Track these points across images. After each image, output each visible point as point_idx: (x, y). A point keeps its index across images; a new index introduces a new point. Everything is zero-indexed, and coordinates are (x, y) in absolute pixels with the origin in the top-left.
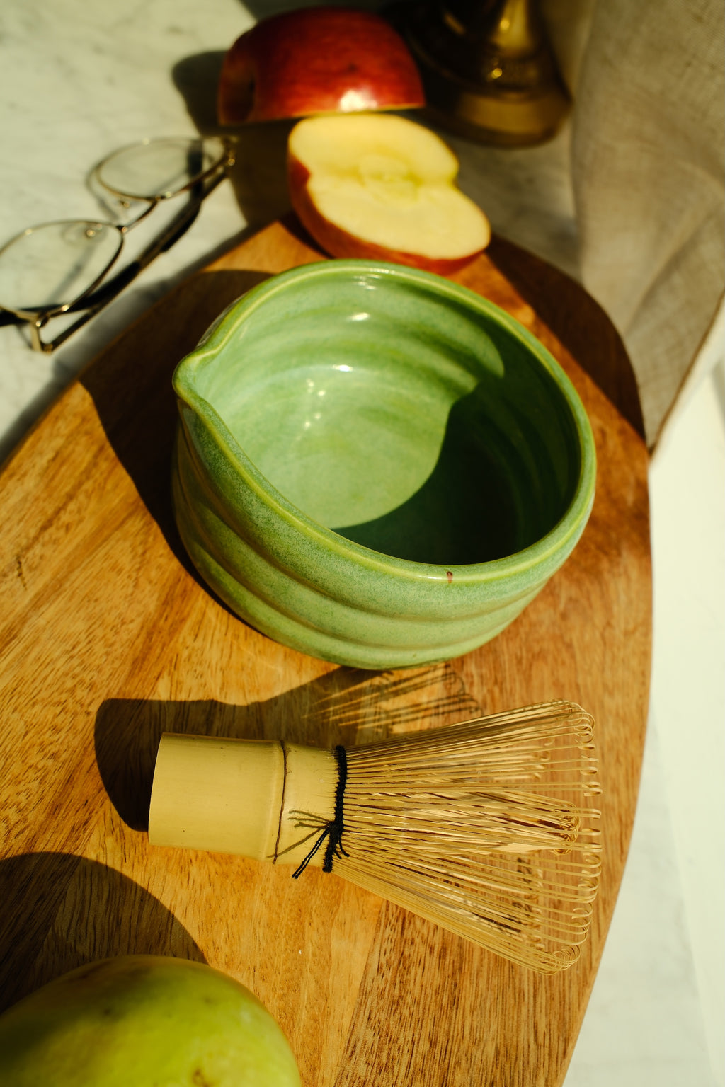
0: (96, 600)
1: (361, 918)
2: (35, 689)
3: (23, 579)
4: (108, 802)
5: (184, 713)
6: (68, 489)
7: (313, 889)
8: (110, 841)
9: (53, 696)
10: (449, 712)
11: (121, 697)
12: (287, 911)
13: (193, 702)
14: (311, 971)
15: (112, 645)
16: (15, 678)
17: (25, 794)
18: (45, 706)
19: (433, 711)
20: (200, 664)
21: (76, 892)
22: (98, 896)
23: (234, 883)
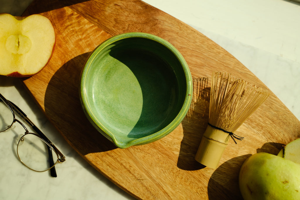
0: (152, 164)
2: (172, 181)
3: (144, 179)
5: (183, 150)
6: (119, 165)
9: (174, 177)
11: (177, 163)
13: (181, 147)
15: (164, 162)
16: (169, 185)
17: (195, 187)
18: (176, 179)
20: (172, 143)
21: (217, 180)
22: (219, 176)
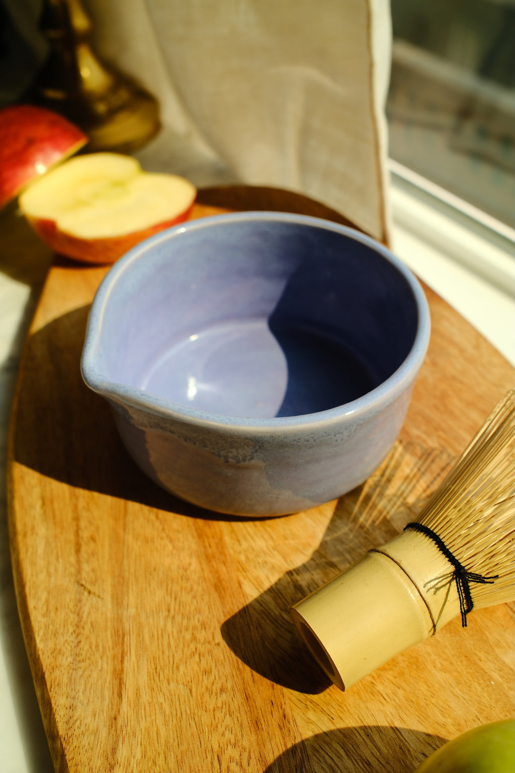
0: (155, 569)
1: (505, 630)
2: (169, 657)
3: (94, 594)
4: (286, 691)
5: (277, 594)
6: (70, 515)
7: (460, 636)
8: (311, 715)
9: (185, 653)
10: (429, 467)
11: (228, 617)
12: (459, 663)
13: (276, 583)
14: (510, 689)
15: (192, 589)
16: (149, 661)
17: (227, 732)
18: (186, 663)
19: (419, 474)
20: (257, 556)
21: (322, 768)
22: (338, 757)
23: (412, 674)
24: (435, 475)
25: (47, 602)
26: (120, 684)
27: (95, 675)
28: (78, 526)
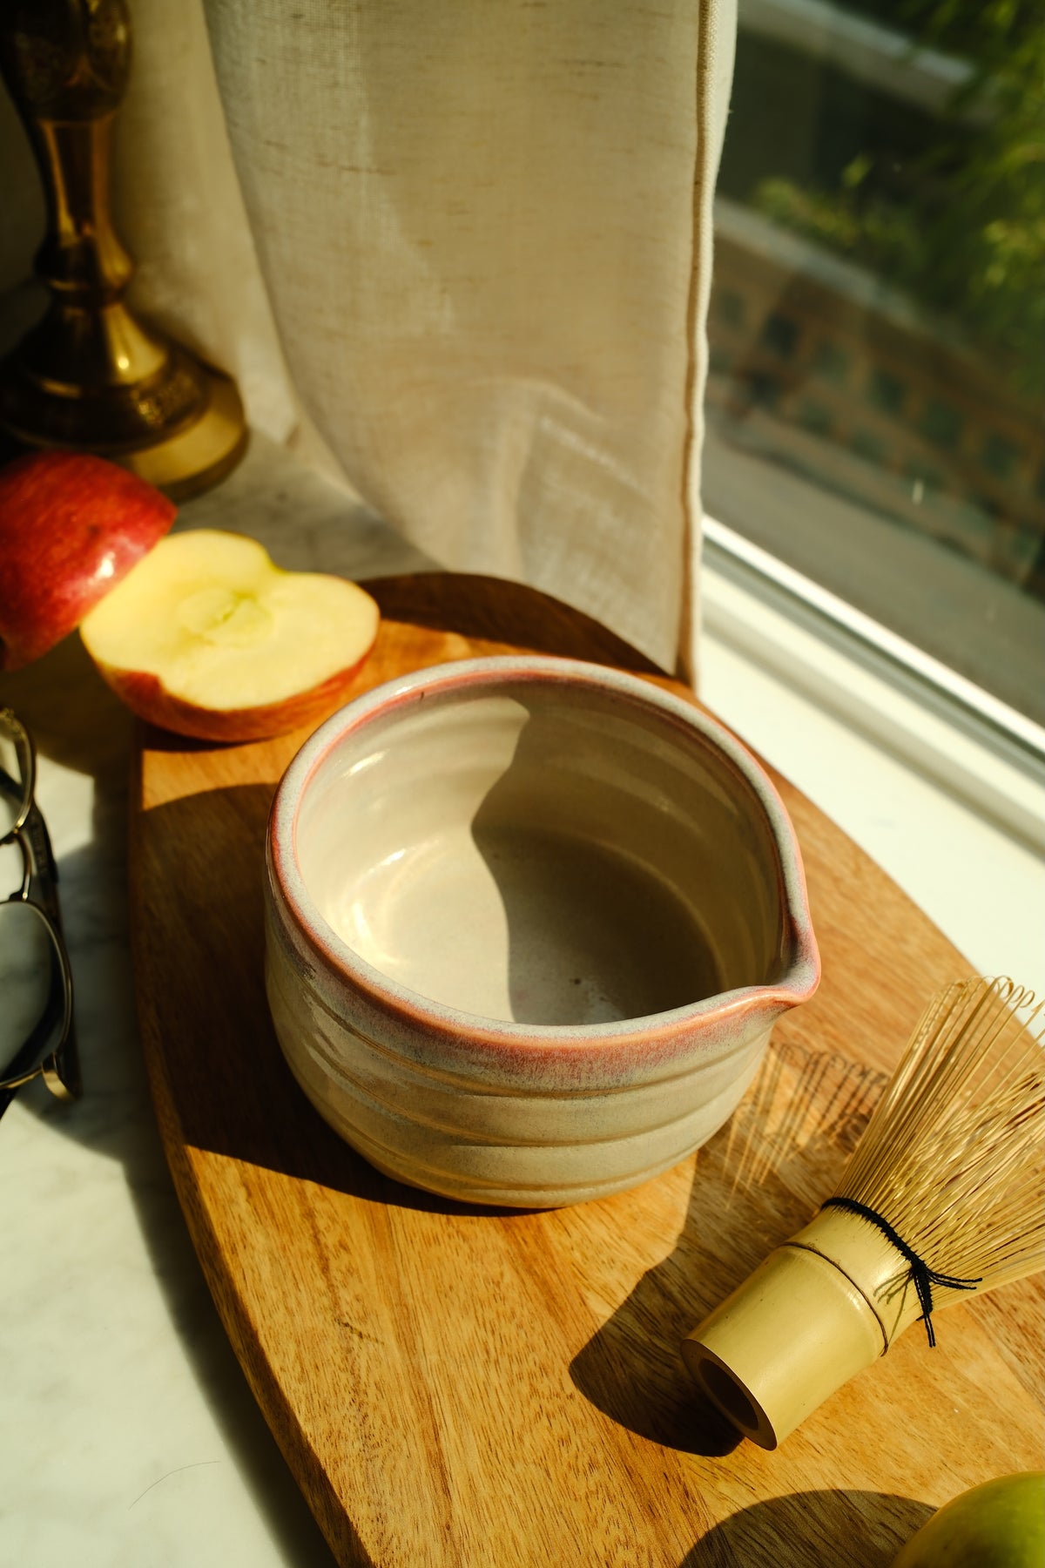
0: (451, 1288)
1: (961, 1332)
2: (504, 1425)
3: (369, 1337)
4: (682, 1455)
5: (640, 1310)
6: (297, 1211)
7: (904, 1348)
8: (723, 1487)
9: (526, 1415)
10: (819, 1083)
11: (576, 1352)
12: (908, 1387)
13: (634, 1292)
14: (981, 1417)
15: (513, 1313)
16: (477, 1435)
17: (612, 1526)
18: (531, 1431)
19: (807, 1097)
20: (599, 1252)
21: (752, 1561)
22: (771, 1544)
23: (848, 1411)
24: (830, 1097)
25: (298, 1356)
26: (443, 1475)
27: (401, 1464)
28: (314, 1227)
